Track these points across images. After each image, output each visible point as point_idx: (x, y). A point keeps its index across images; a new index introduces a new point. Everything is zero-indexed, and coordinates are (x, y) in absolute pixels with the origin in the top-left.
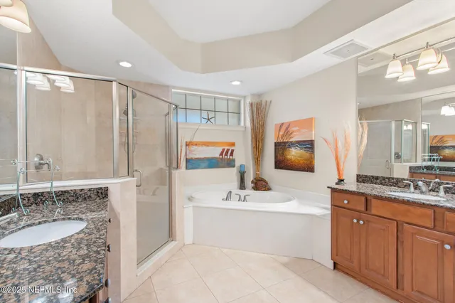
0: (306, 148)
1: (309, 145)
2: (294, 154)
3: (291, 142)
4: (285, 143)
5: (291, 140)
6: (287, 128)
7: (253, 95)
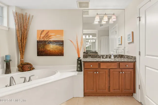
0: (59, 44)
1: (61, 43)
2: (52, 47)
3: (50, 41)
4: (45, 41)
5: (49, 40)
6: (47, 33)
7: (17, 7)
